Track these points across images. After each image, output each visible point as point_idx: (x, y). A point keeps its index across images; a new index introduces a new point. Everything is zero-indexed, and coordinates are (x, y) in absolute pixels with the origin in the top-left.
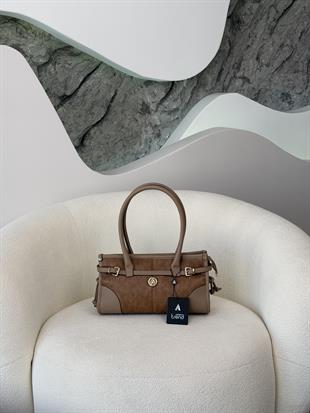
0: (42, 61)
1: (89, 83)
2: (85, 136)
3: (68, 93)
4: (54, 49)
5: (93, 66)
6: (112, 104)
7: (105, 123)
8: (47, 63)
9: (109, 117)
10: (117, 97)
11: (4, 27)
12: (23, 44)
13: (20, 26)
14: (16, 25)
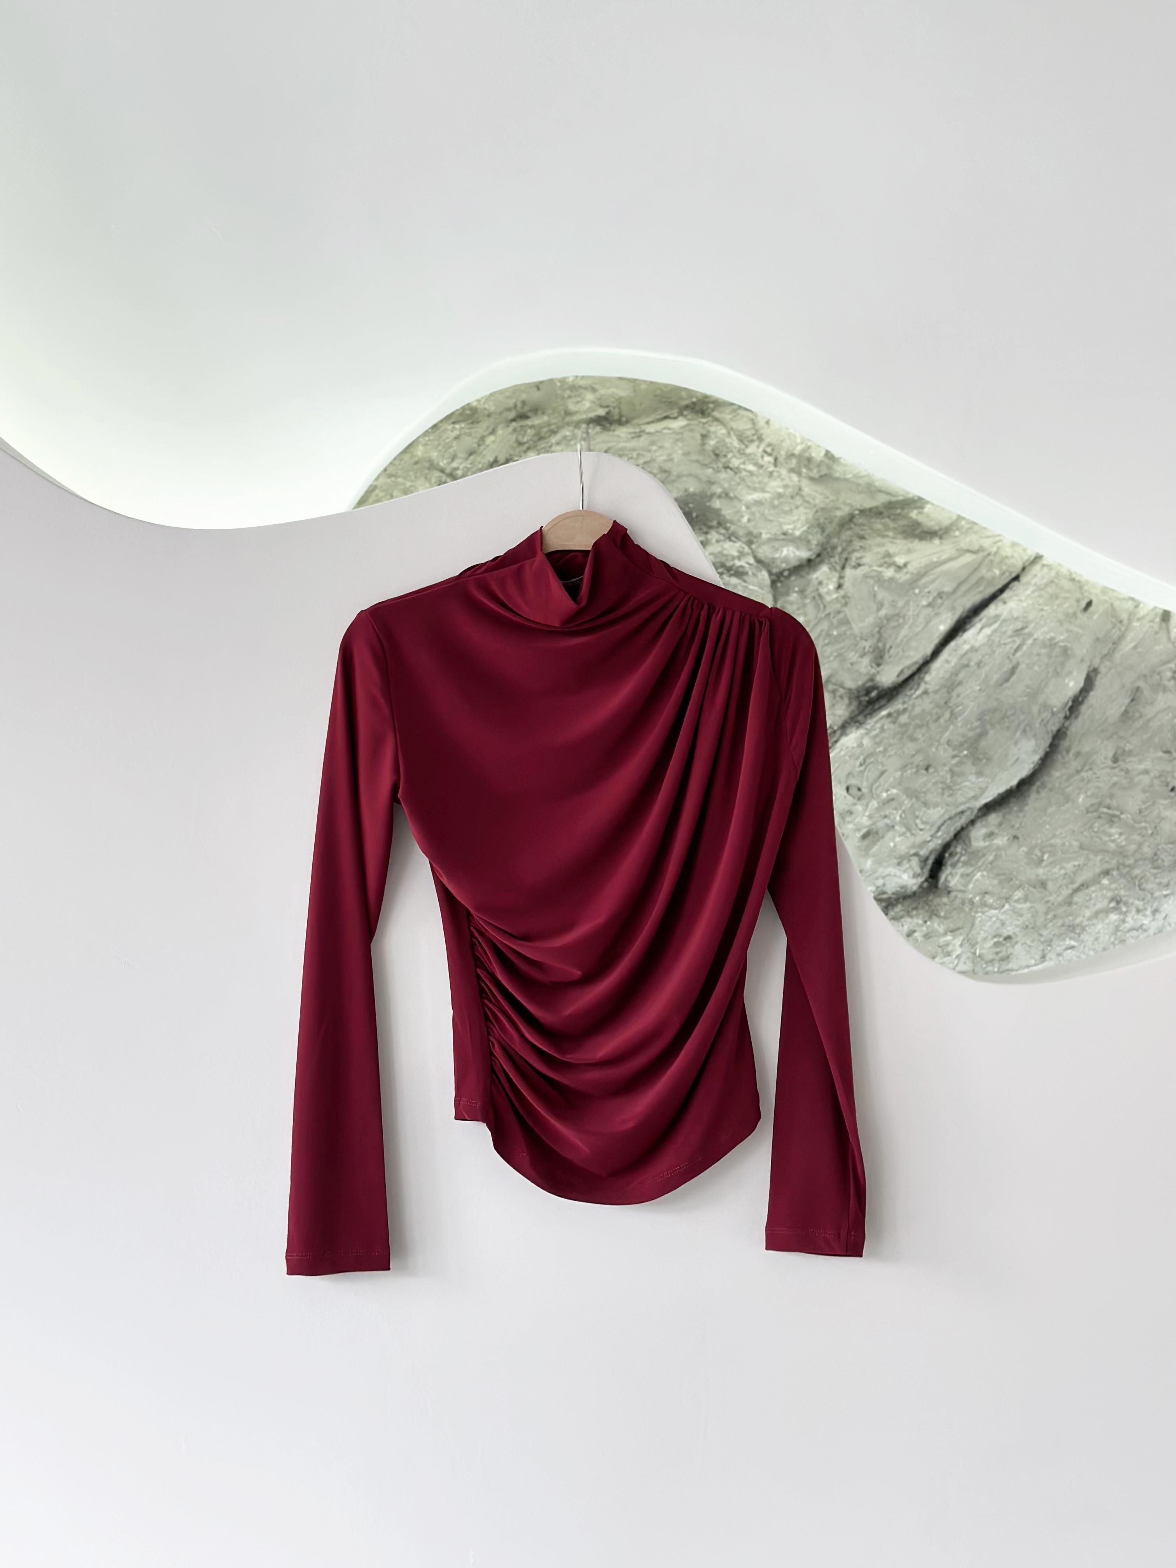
0: (792, 554)
1: (972, 636)
2: (946, 846)
3: (888, 677)
4: (843, 512)
5: (997, 575)
6: (1076, 727)
7: (1034, 800)
8: (810, 564)
9: (1057, 774)
10: (1094, 697)
11: (658, 434)
12: (722, 493)
13: (719, 428)
14: (701, 425)
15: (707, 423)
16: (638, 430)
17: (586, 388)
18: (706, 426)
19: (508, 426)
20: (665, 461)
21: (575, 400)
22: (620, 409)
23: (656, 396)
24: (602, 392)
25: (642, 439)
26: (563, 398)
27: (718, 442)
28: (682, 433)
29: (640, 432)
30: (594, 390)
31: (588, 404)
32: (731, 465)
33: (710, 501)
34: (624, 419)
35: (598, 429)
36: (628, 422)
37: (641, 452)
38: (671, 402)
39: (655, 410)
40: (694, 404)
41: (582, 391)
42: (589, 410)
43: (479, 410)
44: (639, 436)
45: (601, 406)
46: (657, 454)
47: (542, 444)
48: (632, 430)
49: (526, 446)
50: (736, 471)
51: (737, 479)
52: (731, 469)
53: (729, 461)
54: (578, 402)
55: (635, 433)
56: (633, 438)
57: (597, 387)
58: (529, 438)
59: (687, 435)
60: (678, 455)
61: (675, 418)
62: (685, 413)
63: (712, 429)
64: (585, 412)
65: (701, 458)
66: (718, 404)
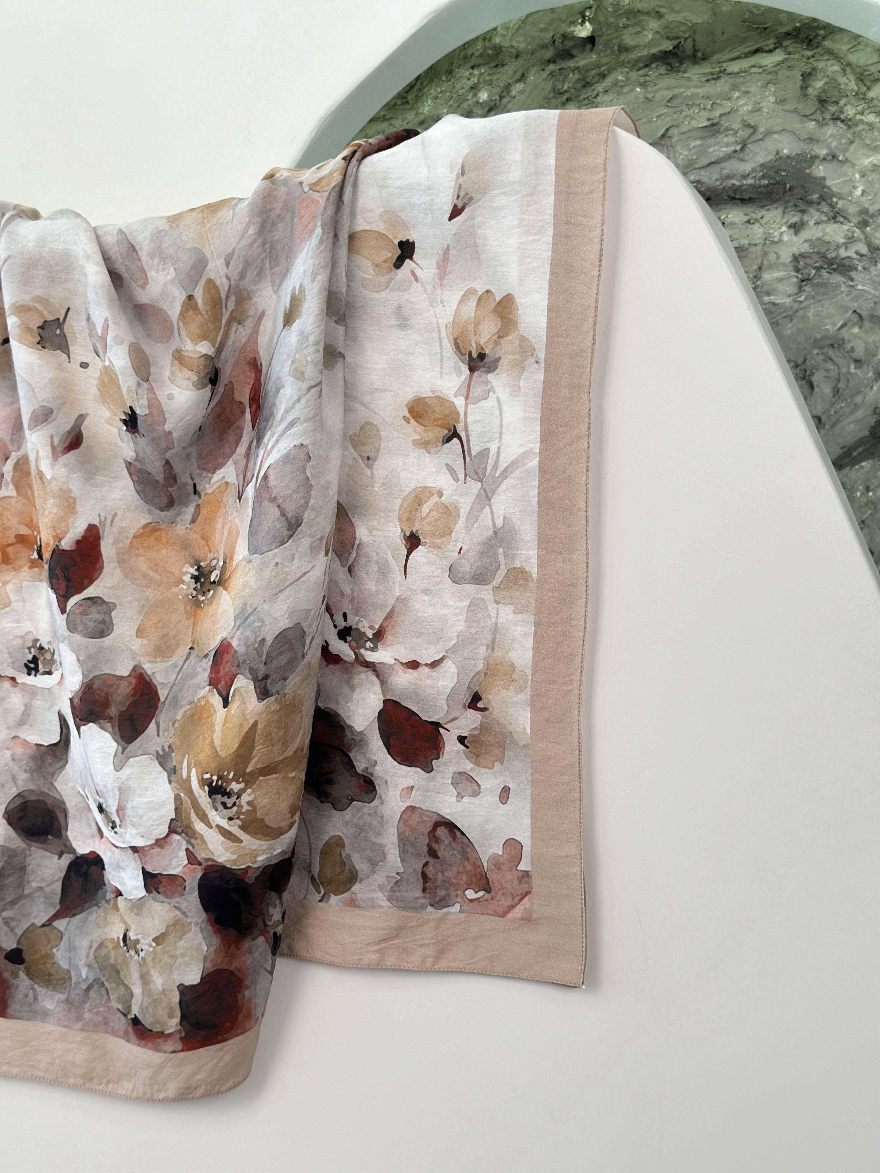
11: (743, 74)
12: (827, 155)
13: (829, 63)
14: (804, 60)
15: (813, 56)
16: (717, 69)
17: (648, 13)
18: (811, 60)
19: (543, 70)
20: (751, 112)
21: (632, 30)
22: (694, 40)
23: (744, 21)
24: (670, 17)
25: (720, 83)
26: (617, 29)
27: (826, 83)
28: (776, 72)
29: (720, 72)
30: (659, 15)
31: (650, 36)
32: (842, 117)
33: (810, 167)
34: (700, 54)
35: (663, 70)
36: (704, 59)
37: (718, 101)
38: (765, 29)
39: (743, 41)
40: (798, 30)
41: (642, 17)
42: (650, 44)
43: (504, 49)
44: (718, 78)
45: (668, 38)
46: (741, 103)
47: (587, 93)
48: (708, 70)
49: (566, 96)
50: (850, 123)
51: (850, 136)
52: (843, 121)
53: (841, 111)
54: (638, 33)
55: (712, 74)
56: (708, 81)
57: (663, 10)
58: (570, 85)
59: (783, 73)
60: (768, 102)
61: (770, 51)
62: (785, 43)
63: (821, 65)
64: (645, 46)
65: (800, 107)
66: (831, 30)
